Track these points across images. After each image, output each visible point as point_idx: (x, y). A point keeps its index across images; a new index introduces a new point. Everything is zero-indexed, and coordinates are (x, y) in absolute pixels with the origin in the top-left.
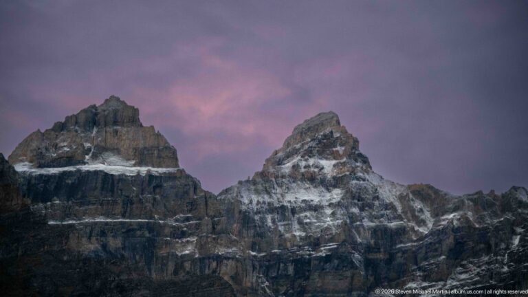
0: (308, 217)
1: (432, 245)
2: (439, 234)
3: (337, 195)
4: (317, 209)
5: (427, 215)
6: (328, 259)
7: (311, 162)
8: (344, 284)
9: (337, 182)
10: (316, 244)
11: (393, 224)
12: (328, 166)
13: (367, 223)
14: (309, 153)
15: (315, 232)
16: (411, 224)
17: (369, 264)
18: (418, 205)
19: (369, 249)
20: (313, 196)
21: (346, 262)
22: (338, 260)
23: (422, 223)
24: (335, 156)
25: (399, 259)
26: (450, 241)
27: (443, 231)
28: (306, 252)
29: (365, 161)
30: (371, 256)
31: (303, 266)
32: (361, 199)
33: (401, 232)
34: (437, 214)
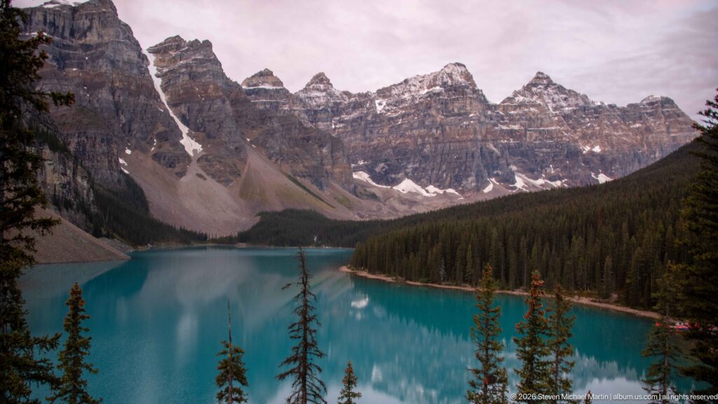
0: (317, 99)
1: (348, 106)
2: (350, 103)
3: (324, 94)
4: (319, 97)
5: (347, 99)
6: (322, 110)
7: (318, 85)
8: (326, 116)
9: (325, 90)
10: (319, 106)
11: (338, 101)
12: (322, 86)
13: (332, 101)
14: (317, 83)
15: (319, 103)
16: (343, 101)
17: (332, 111)
18: (344, 96)
19: (332, 108)
20: (318, 94)
21: (327, 111)
22: (325, 110)
23: (345, 101)
24: (324, 84)
25: (340, 110)
26: (352, 105)
27: (351, 103)
28: (317, 108)
29: (331, 85)
31: (316, 112)
32: (331, 95)
33: (340, 103)
34: (349, 98)
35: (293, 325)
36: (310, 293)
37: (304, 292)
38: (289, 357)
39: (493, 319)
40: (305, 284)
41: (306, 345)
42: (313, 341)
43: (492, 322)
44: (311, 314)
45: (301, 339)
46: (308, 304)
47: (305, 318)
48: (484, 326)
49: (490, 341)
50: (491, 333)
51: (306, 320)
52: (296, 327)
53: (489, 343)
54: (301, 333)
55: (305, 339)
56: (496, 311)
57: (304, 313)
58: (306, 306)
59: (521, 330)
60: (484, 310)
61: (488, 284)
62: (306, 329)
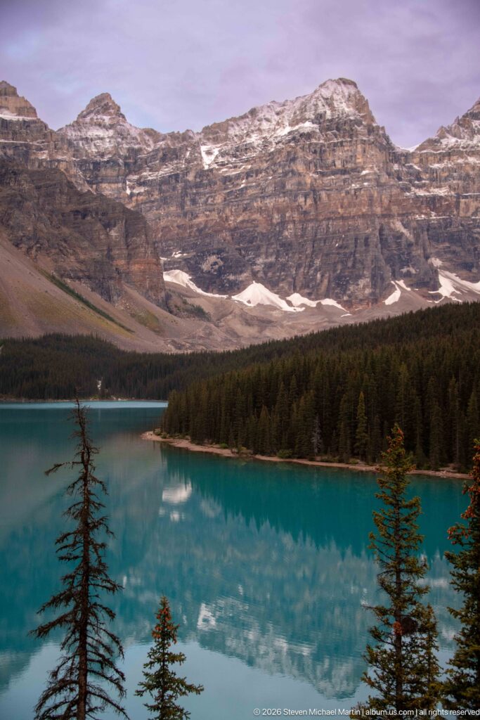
0: (99, 142)
1: (153, 156)
2: (156, 151)
3: (111, 132)
4: (102, 139)
5: (151, 142)
6: (108, 162)
7: (99, 117)
8: (115, 173)
9: (112, 127)
10: (102, 155)
11: (136, 147)
12: (107, 119)
13: (125, 146)
14: (98, 113)
15: (102, 150)
16: (145, 146)
17: (126, 164)
18: (147, 138)
19: (126, 158)
20: (101, 133)
21: (116, 163)
22: (112, 163)
23: (148, 146)
24: (110, 114)
25: (139, 162)
26: (161, 154)
27: (158, 150)
28: (98, 159)
29: (123, 117)
30: (127, 161)
31: (97, 165)
32: (122, 135)
33: (140, 150)
34: (155, 142)
35: (66, 536)
36: (94, 480)
37: (85, 478)
38: (56, 594)
39: (407, 520)
40: (86, 463)
41: (88, 572)
42: (100, 563)
43: (404, 525)
44: (96, 515)
45: (78, 561)
46: (92, 498)
47: (86, 524)
48: (392, 531)
49: (403, 556)
50: (404, 543)
51: (87, 528)
52: (71, 540)
53: (400, 561)
54: (79, 551)
55: (86, 559)
56: (411, 506)
57: (84, 514)
58: (87, 501)
59: (458, 539)
60: (391, 504)
61: (398, 461)
62: (88, 542)
